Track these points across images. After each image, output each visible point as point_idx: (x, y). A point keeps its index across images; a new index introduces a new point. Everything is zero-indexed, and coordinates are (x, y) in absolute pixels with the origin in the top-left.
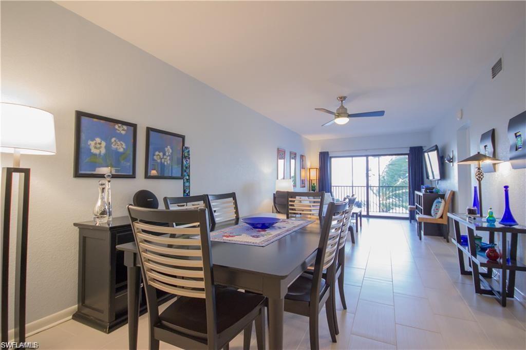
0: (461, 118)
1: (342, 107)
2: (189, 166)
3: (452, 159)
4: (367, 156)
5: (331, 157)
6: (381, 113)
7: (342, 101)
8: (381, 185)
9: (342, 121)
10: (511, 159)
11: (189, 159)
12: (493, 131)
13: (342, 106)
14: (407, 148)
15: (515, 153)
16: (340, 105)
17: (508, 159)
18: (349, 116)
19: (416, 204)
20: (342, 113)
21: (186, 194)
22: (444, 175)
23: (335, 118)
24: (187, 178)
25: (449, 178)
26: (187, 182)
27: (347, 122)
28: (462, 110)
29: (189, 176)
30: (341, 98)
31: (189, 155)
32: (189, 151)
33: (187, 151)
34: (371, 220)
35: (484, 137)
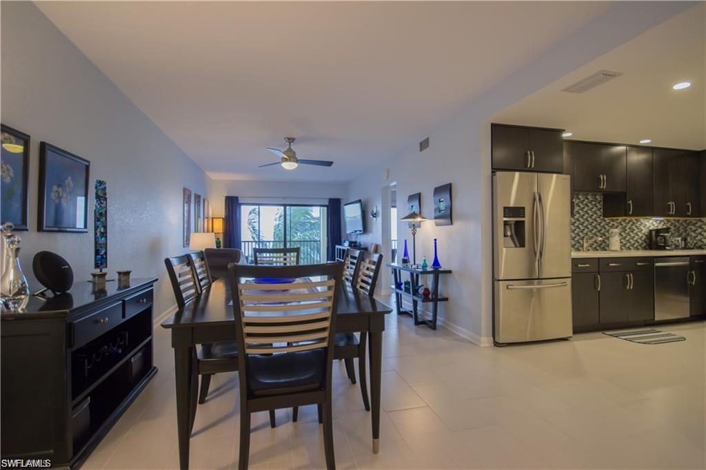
0: (388, 177)
1: (290, 150)
2: (106, 212)
3: (375, 214)
4: (285, 205)
5: (240, 204)
6: (329, 164)
7: (290, 143)
9: (289, 166)
10: (435, 218)
11: (106, 199)
12: (420, 194)
13: (290, 148)
14: (326, 199)
15: (438, 214)
16: (288, 147)
17: (433, 217)
18: (297, 161)
20: (291, 156)
21: (100, 257)
22: (365, 229)
23: (283, 162)
24: (102, 230)
25: (371, 232)
26: (102, 237)
27: (294, 168)
28: (388, 171)
29: (105, 227)
30: (289, 139)
31: (105, 194)
32: (105, 189)
33: (103, 187)
35: (411, 198)
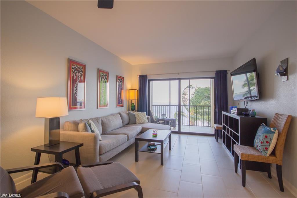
4: (179, 79)
5: (149, 81)
8: (191, 104)
14: (214, 71)
19: (223, 124)
34: (183, 137)
